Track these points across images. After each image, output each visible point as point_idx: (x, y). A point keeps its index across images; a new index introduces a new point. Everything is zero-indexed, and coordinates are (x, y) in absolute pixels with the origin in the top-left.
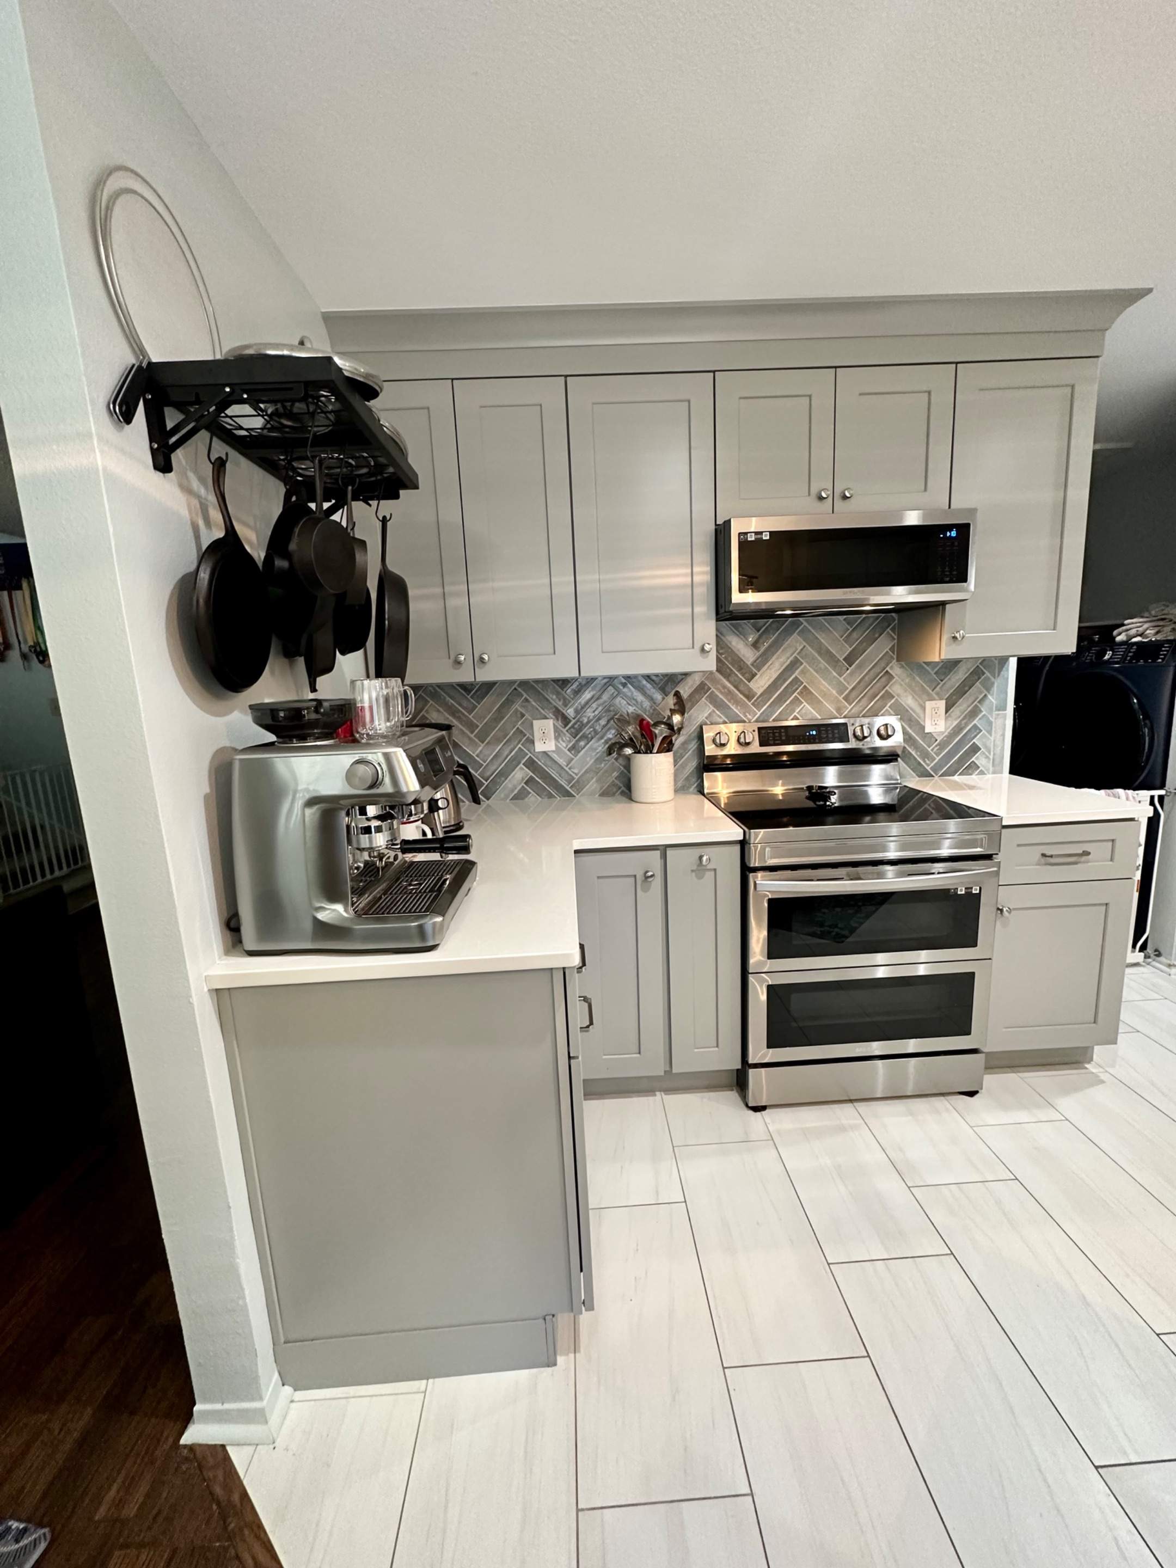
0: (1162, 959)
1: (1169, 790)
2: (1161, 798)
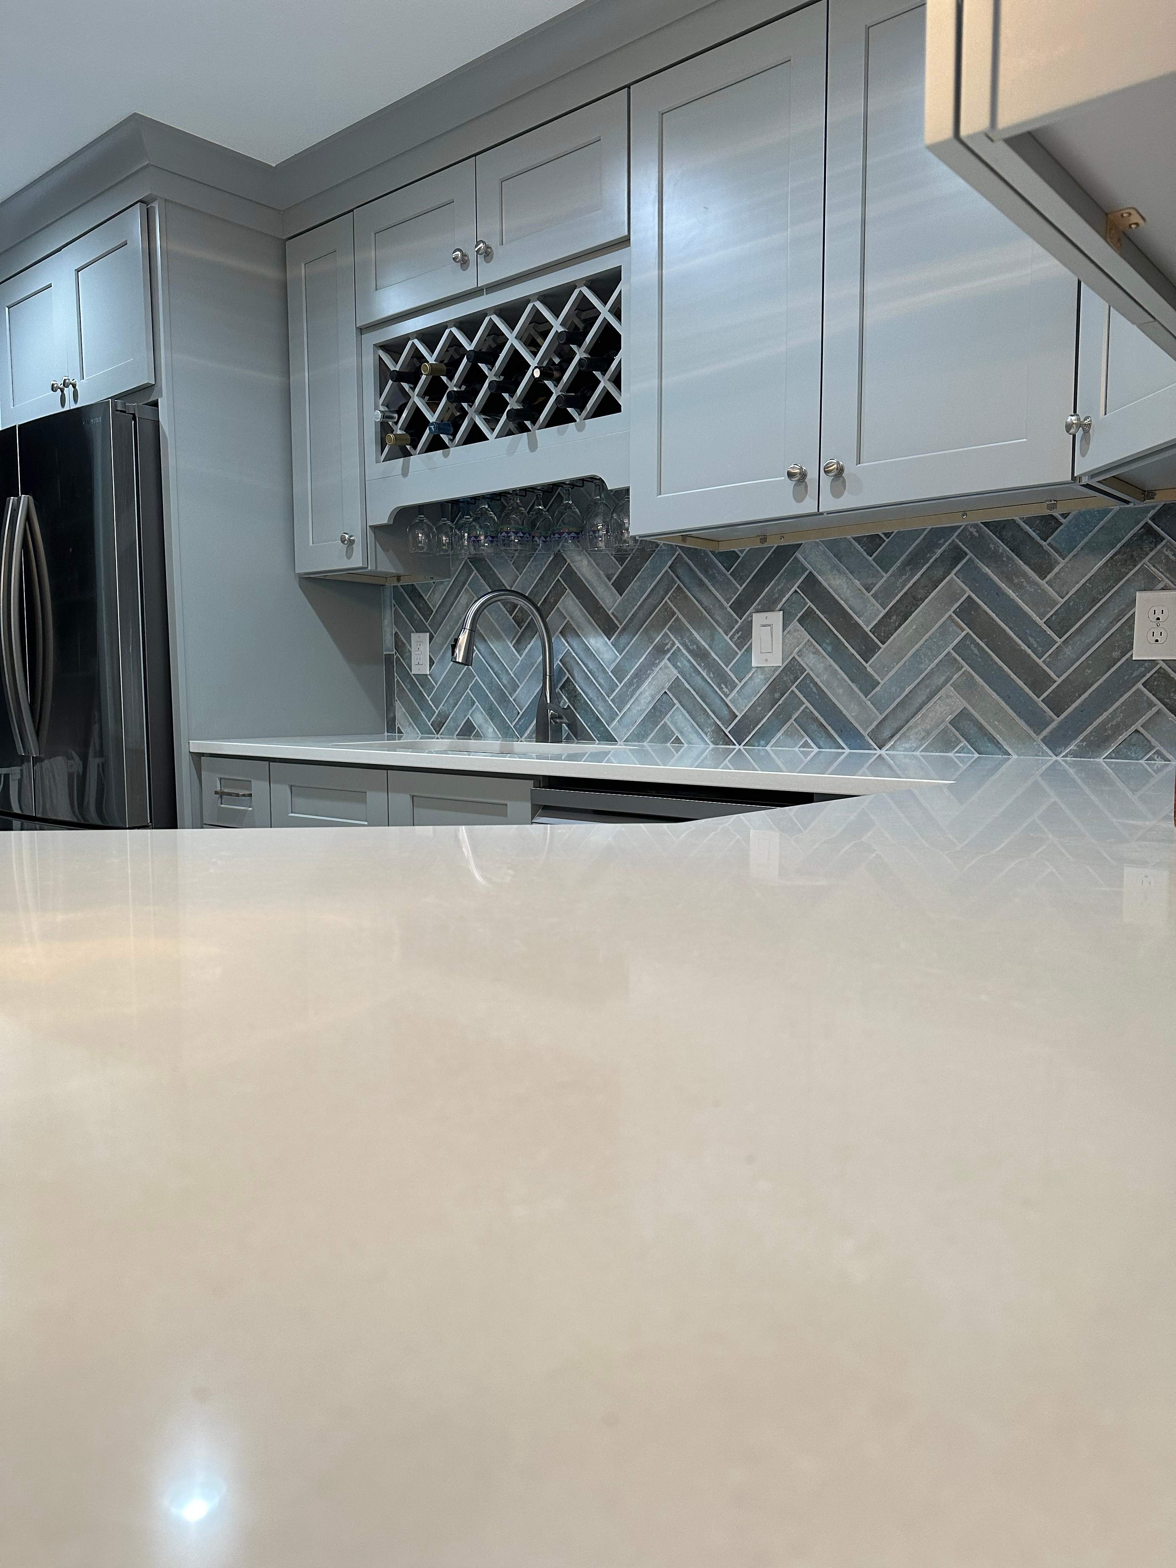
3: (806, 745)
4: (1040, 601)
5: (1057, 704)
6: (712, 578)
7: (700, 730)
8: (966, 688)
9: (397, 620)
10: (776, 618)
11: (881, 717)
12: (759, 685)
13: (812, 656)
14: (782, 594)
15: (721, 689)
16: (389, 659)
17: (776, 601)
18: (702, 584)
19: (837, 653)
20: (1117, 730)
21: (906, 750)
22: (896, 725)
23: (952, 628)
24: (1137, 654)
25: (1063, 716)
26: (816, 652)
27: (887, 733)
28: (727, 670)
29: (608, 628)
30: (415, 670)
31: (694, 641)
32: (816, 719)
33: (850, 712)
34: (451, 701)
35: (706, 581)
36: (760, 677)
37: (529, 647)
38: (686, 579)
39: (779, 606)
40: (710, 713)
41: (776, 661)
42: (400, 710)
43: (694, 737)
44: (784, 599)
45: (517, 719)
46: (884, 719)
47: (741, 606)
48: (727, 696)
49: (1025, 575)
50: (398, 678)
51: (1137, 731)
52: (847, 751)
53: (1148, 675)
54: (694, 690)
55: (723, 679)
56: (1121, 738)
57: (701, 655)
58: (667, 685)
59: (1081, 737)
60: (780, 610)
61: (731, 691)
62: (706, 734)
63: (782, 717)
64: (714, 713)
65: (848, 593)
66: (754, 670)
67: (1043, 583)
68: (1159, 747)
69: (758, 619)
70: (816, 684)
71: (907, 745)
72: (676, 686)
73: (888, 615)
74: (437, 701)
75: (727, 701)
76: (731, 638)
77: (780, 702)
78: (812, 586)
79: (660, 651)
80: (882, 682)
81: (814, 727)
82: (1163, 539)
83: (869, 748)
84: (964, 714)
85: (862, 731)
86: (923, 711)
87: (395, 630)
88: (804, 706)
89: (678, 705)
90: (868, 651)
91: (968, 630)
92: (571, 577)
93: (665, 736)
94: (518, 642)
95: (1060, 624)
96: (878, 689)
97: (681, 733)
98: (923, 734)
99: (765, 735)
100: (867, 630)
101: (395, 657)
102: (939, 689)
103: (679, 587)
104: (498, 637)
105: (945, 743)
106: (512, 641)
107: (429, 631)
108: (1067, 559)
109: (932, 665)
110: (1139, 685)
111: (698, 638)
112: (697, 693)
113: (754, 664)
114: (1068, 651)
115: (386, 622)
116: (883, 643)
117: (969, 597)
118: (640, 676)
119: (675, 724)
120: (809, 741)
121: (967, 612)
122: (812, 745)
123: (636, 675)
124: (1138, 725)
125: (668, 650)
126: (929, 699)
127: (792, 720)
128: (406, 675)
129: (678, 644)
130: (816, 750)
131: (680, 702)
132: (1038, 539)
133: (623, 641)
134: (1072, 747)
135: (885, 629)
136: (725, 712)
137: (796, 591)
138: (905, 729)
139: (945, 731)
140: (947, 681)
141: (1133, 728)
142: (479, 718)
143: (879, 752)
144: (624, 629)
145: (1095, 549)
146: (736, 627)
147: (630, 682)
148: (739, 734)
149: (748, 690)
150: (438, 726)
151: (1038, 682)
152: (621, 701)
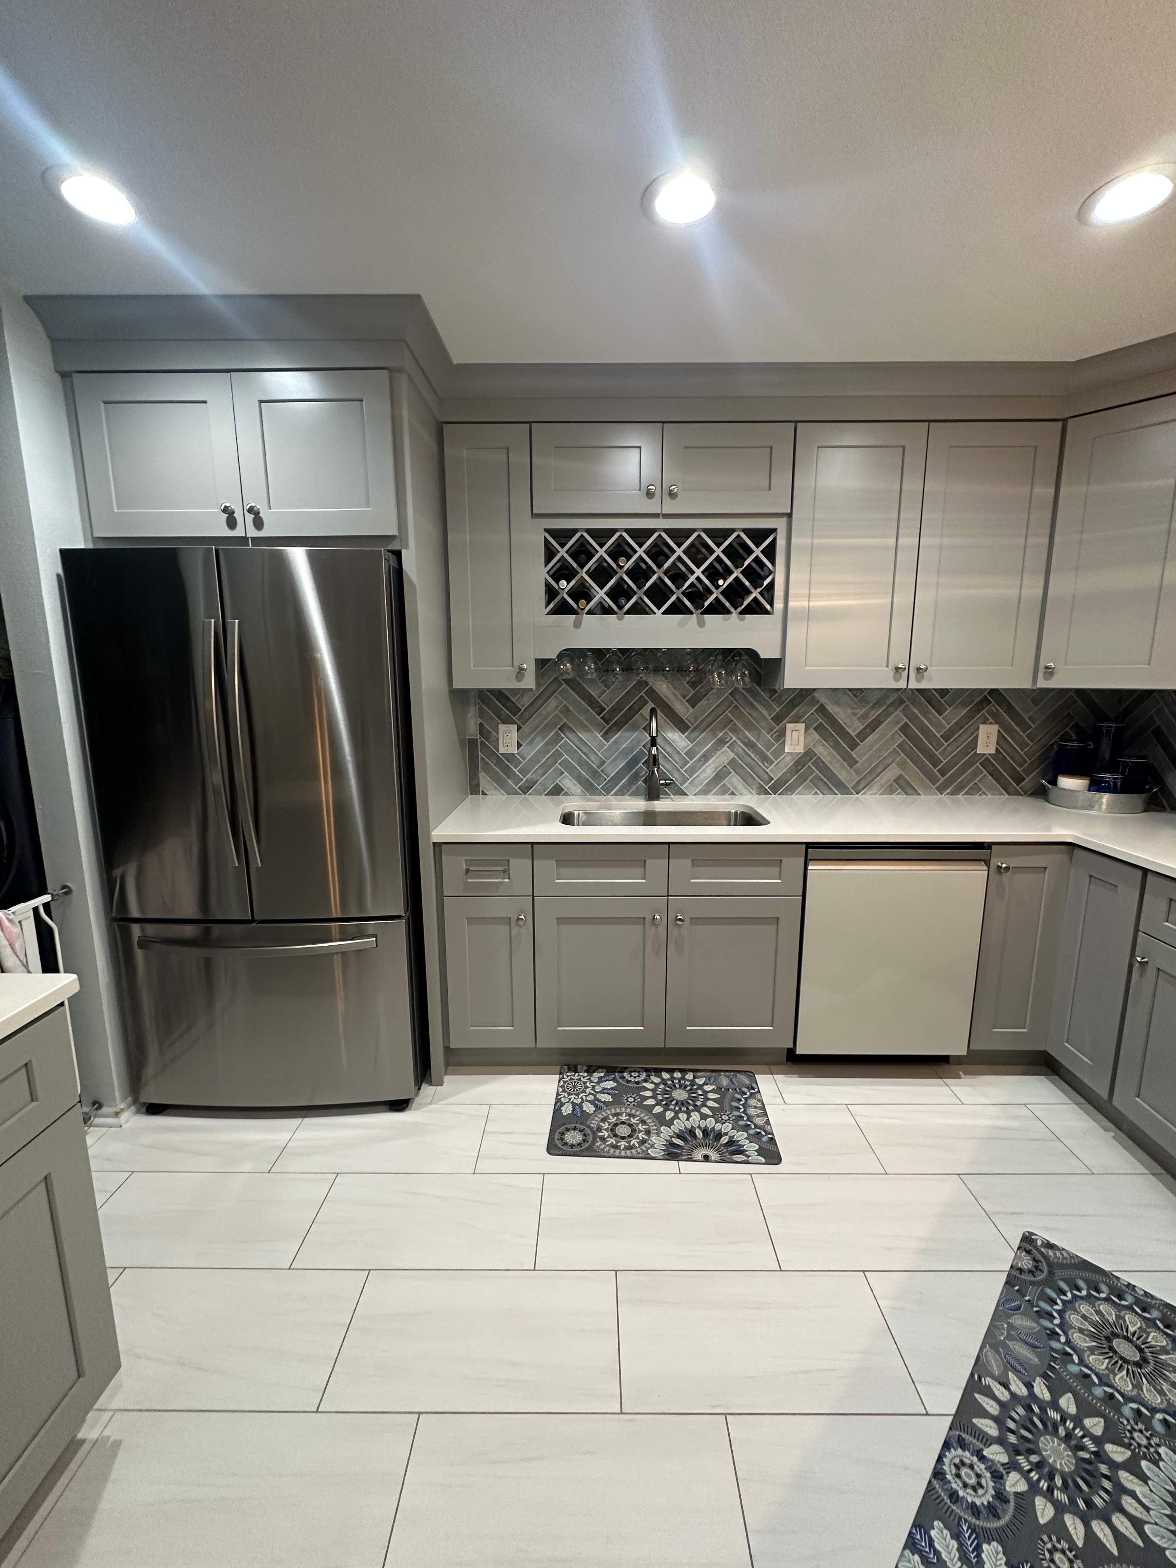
0: (104, 1110)
1: (55, 893)
2: (46, 906)
3: (816, 793)
4: (939, 726)
5: (943, 772)
6: (760, 702)
7: (748, 787)
8: (901, 765)
9: (482, 714)
10: (801, 726)
11: (858, 779)
12: (787, 762)
13: (821, 747)
14: (805, 713)
15: (764, 764)
16: (472, 743)
17: (801, 717)
18: (752, 705)
19: (836, 746)
20: (968, 782)
21: (871, 794)
22: (867, 782)
23: (897, 736)
24: (979, 751)
25: (945, 777)
26: (823, 746)
27: (862, 786)
28: (768, 754)
29: (681, 726)
30: (502, 750)
31: (747, 737)
32: (822, 780)
33: (842, 776)
34: (540, 772)
35: (755, 703)
36: (788, 758)
37: (616, 737)
38: (741, 701)
39: (802, 720)
40: (756, 777)
41: (800, 749)
42: (484, 780)
43: (745, 791)
44: (806, 717)
45: (604, 783)
46: (860, 780)
47: (778, 719)
48: (767, 768)
49: (933, 714)
50: (482, 755)
51: (976, 783)
52: (840, 796)
53: (982, 760)
54: (746, 765)
55: (765, 759)
56: (969, 787)
57: (750, 745)
58: (727, 762)
59: (953, 786)
60: (802, 723)
61: (770, 765)
62: (753, 789)
63: (802, 780)
64: (759, 778)
65: (843, 716)
66: (785, 754)
67: (940, 718)
68: (984, 790)
69: (790, 727)
70: (823, 762)
71: (871, 792)
72: (732, 762)
73: (865, 729)
74: (524, 772)
75: (768, 771)
76: (771, 736)
77: (801, 771)
78: (822, 710)
79: (722, 742)
80: (860, 761)
81: (821, 784)
82: (991, 702)
83: (851, 794)
84: (901, 776)
85: (848, 786)
86: (881, 776)
87: (479, 721)
88: (815, 773)
89: (733, 773)
90: (854, 745)
91: (905, 738)
92: (653, 694)
93: (725, 791)
94: (606, 733)
95: (946, 737)
96: (858, 765)
97: (736, 789)
98: (880, 787)
99: (790, 790)
100: (853, 735)
101: (479, 741)
102: (889, 765)
103: (736, 706)
104: (588, 730)
105: (890, 790)
106: (601, 732)
107: (514, 723)
108: (951, 708)
109: (887, 754)
110: (978, 764)
111: (749, 735)
112: (747, 766)
113: (787, 750)
114: (950, 749)
115: (470, 715)
116: (861, 742)
117: (906, 723)
118: (706, 757)
119: (732, 784)
120: (818, 791)
121: (905, 729)
122: (820, 793)
123: (704, 756)
124: (976, 781)
125: (728, 742)
126: (884, 770)
127: (808, 781)
128: (492, 754)
129: (734, 738)
130: (822, 796)
131: (735, 772)
132: (939, 697)
133: (694, 735)
134: (948, 791)
135: (863, 735)
136: (766, 777)
137: (812, 713)
138: (871, 784)
139: (891, 785)
140: (893, 762)
141: (974, 783)
142: (568, 783)
143: (857, 796)
144: (695, 728)
145: (964, 704)
146: (775, 730)
147: (699, 760)
148: (775, 789)
149: (782, 764)
150: (525, 790)
151: (935, 762)
152: (692, 771)
